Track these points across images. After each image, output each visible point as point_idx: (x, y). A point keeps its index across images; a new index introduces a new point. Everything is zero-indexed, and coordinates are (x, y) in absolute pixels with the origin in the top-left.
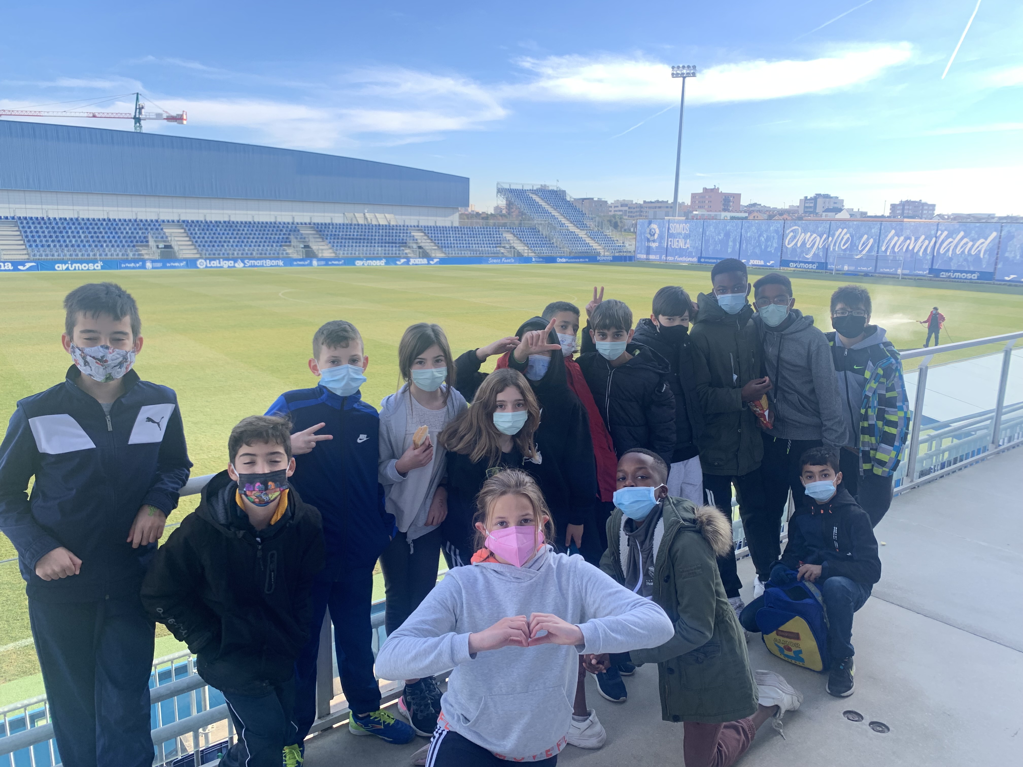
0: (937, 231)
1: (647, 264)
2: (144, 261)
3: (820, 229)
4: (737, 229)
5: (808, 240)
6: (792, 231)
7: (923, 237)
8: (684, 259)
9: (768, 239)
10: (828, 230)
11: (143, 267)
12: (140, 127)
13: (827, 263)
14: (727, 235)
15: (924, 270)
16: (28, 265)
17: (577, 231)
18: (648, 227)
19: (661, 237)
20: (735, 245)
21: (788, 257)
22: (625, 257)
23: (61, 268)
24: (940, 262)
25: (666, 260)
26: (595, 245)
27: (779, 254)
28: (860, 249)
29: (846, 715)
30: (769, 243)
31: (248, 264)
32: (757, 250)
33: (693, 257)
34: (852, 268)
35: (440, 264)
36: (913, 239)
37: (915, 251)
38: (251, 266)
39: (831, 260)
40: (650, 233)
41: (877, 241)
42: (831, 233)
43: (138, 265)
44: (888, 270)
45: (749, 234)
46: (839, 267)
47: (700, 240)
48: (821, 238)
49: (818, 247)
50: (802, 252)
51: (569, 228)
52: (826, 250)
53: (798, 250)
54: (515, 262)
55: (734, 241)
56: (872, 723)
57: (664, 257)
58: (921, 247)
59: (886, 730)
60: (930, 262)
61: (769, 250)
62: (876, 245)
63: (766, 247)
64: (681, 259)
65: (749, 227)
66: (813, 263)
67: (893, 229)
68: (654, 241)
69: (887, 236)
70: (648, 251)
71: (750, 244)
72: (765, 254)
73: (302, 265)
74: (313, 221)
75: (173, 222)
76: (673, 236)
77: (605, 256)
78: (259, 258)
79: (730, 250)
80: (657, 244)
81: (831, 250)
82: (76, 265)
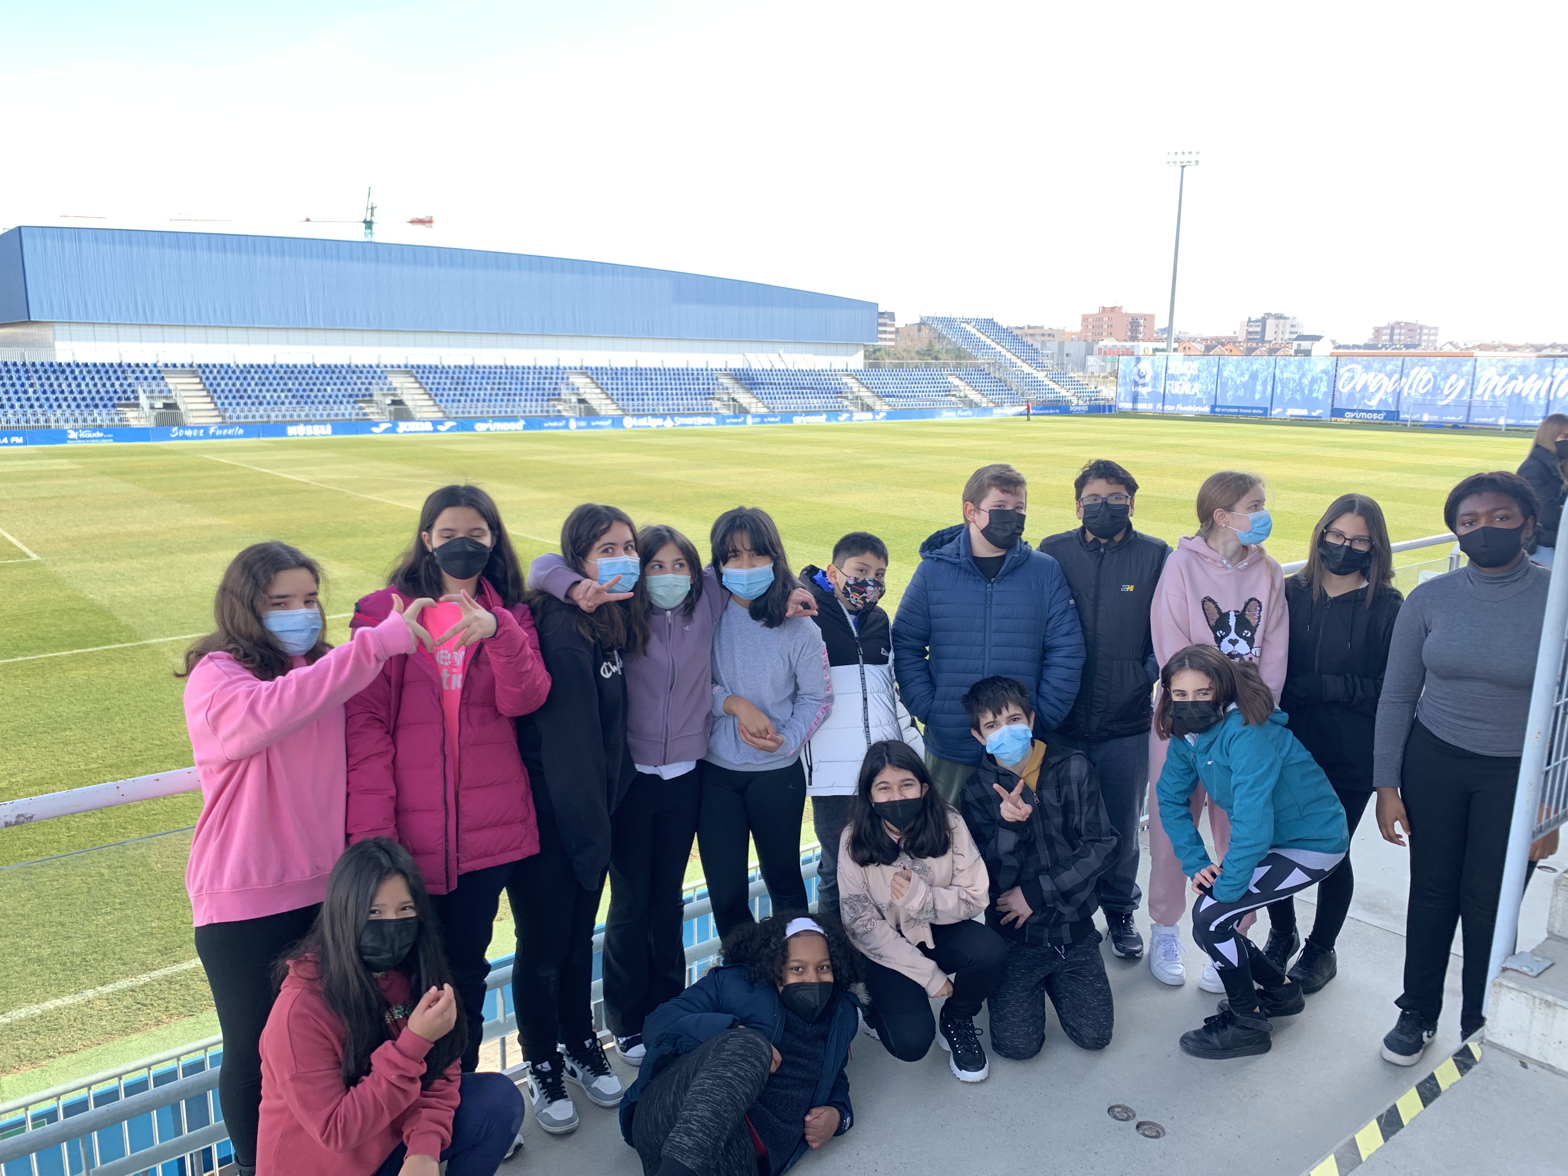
0: (1554, 368)
1: (1134, 414)
2: (567, 419)
3: (1388, 367)
4: (1268, 368)
5: (1372, 382)
7: (1534, 376)
8: (1189, 408)
9: (1314, 381)
10: (1399, 369)
11: (566, 426)
12: (373, 234)
13: (1398, 412)
14: (1254, 376)
15: (1537, 419)
16: (449, 424)
17: (1035, 373)
18: (1136, 365)
19: (1155, 378)
20: (1264, 390)
21: (1341, 404)
22: (1104, 406)
23: (481, 429)
25: (1163, 410)
26: (1063, 393)
27: (1330, 401)
28: (1446, 392)
30: (1316, 387)
31: (678, 423)
32: (1298, 396)
33: (1203, 406)
34: (1435, 418)
35: (887, 419)
36: (1521, 378)
37: (1524, 394)
38: (681, 425)
39: (1404, 408)
40: (1138, 374)
41: (1471, 382)
42: (1405, 372)
43: (561, 424)
44: (1485, 420)
45: (1285, 376)
46: (1416, 417)
47: (1213, 383)
48: (1390, 379)
49: (1386, 392)
50: (1363, 398)
51: (1023, 369)
52: (1398, 395)
53: (1357, 395)
54: (973, 415)
55: (1264, 384)
57: (1159, 406)
58: (1531, 389)
60: (1544, 409)
61: (1315, 395)
62: (1469, 388)
63: (1311, 391)
64: (1185, 408)
65: (1285, 366)
66: (1379, 412)
67: (1492, 366)
68: (1144, 385)
69: (1484, 375)
70: (1135, 399)
71: (1288, 387)
72: (1309, 401)
73: (737, 423)
74: (729, 366)
75: (576, 369)
76: (1173, 378)
77: (1077, 405)
78: (690, 415)
79: (1258, 397)
80: (1149, 389)
81: (1405, 394)
82: (498, 425)
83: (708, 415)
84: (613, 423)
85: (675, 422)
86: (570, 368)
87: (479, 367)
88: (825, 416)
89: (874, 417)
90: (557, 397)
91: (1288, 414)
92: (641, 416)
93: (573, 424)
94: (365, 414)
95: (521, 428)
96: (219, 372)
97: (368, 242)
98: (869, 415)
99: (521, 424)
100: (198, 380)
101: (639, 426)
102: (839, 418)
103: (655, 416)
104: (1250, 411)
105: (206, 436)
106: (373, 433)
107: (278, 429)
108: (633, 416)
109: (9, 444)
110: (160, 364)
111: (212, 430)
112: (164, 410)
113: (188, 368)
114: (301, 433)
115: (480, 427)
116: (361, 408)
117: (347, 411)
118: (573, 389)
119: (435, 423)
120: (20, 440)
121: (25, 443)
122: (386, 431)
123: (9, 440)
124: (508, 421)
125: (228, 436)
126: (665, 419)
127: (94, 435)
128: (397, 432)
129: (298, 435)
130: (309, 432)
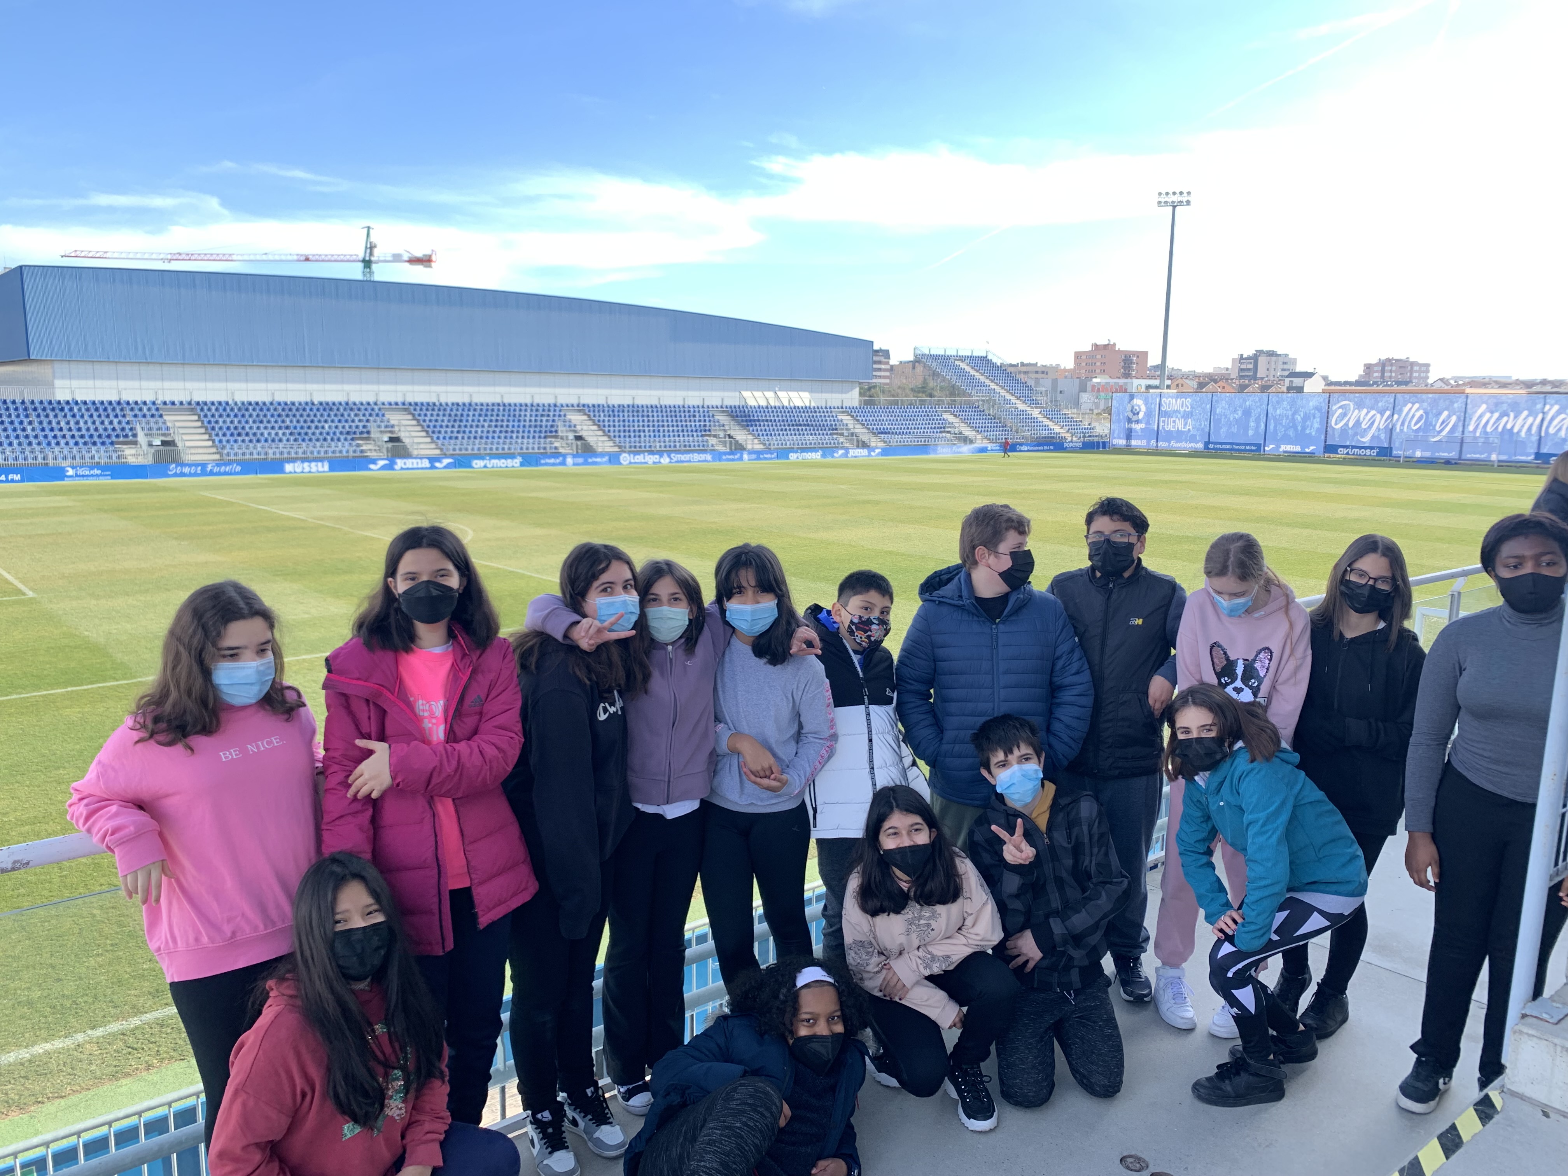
0: (1545, 405)
1: (1128, 450)
2: (564, 456)
3: (1380, 404)
4: (1261, 405)
5: (1364, 419)
6: (1340, 407)
7: (1526, 413)
8: (1183, 445)
9: (1306, 418)
10: (1391, 406)
11: (563, 463)
12: (371, 273)
13: (1391, 448)
14: (1247, 413)
15: (1528, 455)
16: (446, 461)
17: (1029, 409)
18: (1129, 402)
19: (1149, 415)
20: (1257, 427)
21: (1334, 440)
22: (1098, 443)
23: (478, 466)
24: (1549, 444)
25: (1157, 446)
26: (1057, 429)
27: (1323, 437)
28: (1438, 428)
30: (1308, 423)
31: (675, 459)
32: (1291, 433)
33: (1197, 442)
34: (1428, 454)
35: (882, 455)
36: (1512, 415)
37: (1516, 430)
38: (677, 462)
39: (1396, 444)
40: (1132, 411)
41: (1462, 418)
42: (1397, 409)
43: (558, 461)
44: (1477, 456)
45: (1278, 412)
46: (1408, 453)
47: (1206, 419)
48: (1382, 416)
49: (1378, 429)
50: (1356, 434)
51: (1018, 406)
52: (1391, 432)
53: (1350, 431)
55: (1257, 421)
57: (1153, 442)
58: (1523, 426)
60: (1536, 445)
61: (1308, 431)
62: (1461, 424)
63: (1304, 428)
64: (1179, 445)
65: (1278, 402)
66: (1372, 448)
67: (1483, 402)
68: (1137, 422)
69: (1476, 412)
70: (1129, 435)
71: (1281, 424)
72: (1301, 437)
73: (733, 460)
74: (725, 403)
75: (573, 406)
76: (1167, 414)
77: (1072, 442)
78: (686, 452)
79: (1252, 433)
80: (1142, 426)
81: (1398, 430)
82: (495, 462)
83: (704, 451)
84: (610, 460)
85: (671, 459)
86: (567, 406)
87: (476, 404)
88: (819, 453)
89: (869, 453)
90: (554, 434)
91: (1281, 450)
92: (638, 453)
93: (569, 460)
94: (362, 451)
95: (518, 464)
96: (217, 410)
97: (367, 281)
98: (865, 452)
99: (518, 461)
100: (196, 418)
101: (635, 463)
102: (835, 455)
103: (652, 453)
104: (1243, 447)
105: (204, 473)
106: (370, 469)
107: (276, 466)
108: (630, 452)
109: (7, 481)
110: (158, 402)
111: (209, 467)
112: (162, 448)
113: (186, 406)
114: (299, 470)
115: (478, 464)
116: (358, 445)
117: (345, 448)
118: (570, 426)
119: (433, 460)
120: (18, 477)
121: (22, 480)
122: (383, 468)
123: (7, 477)
124: (506, 458)
125: (226, 473)
126: (661, 456)
127: (92, 472)
128: (393, 469)
129: (295, 472)
130: (307, 469)
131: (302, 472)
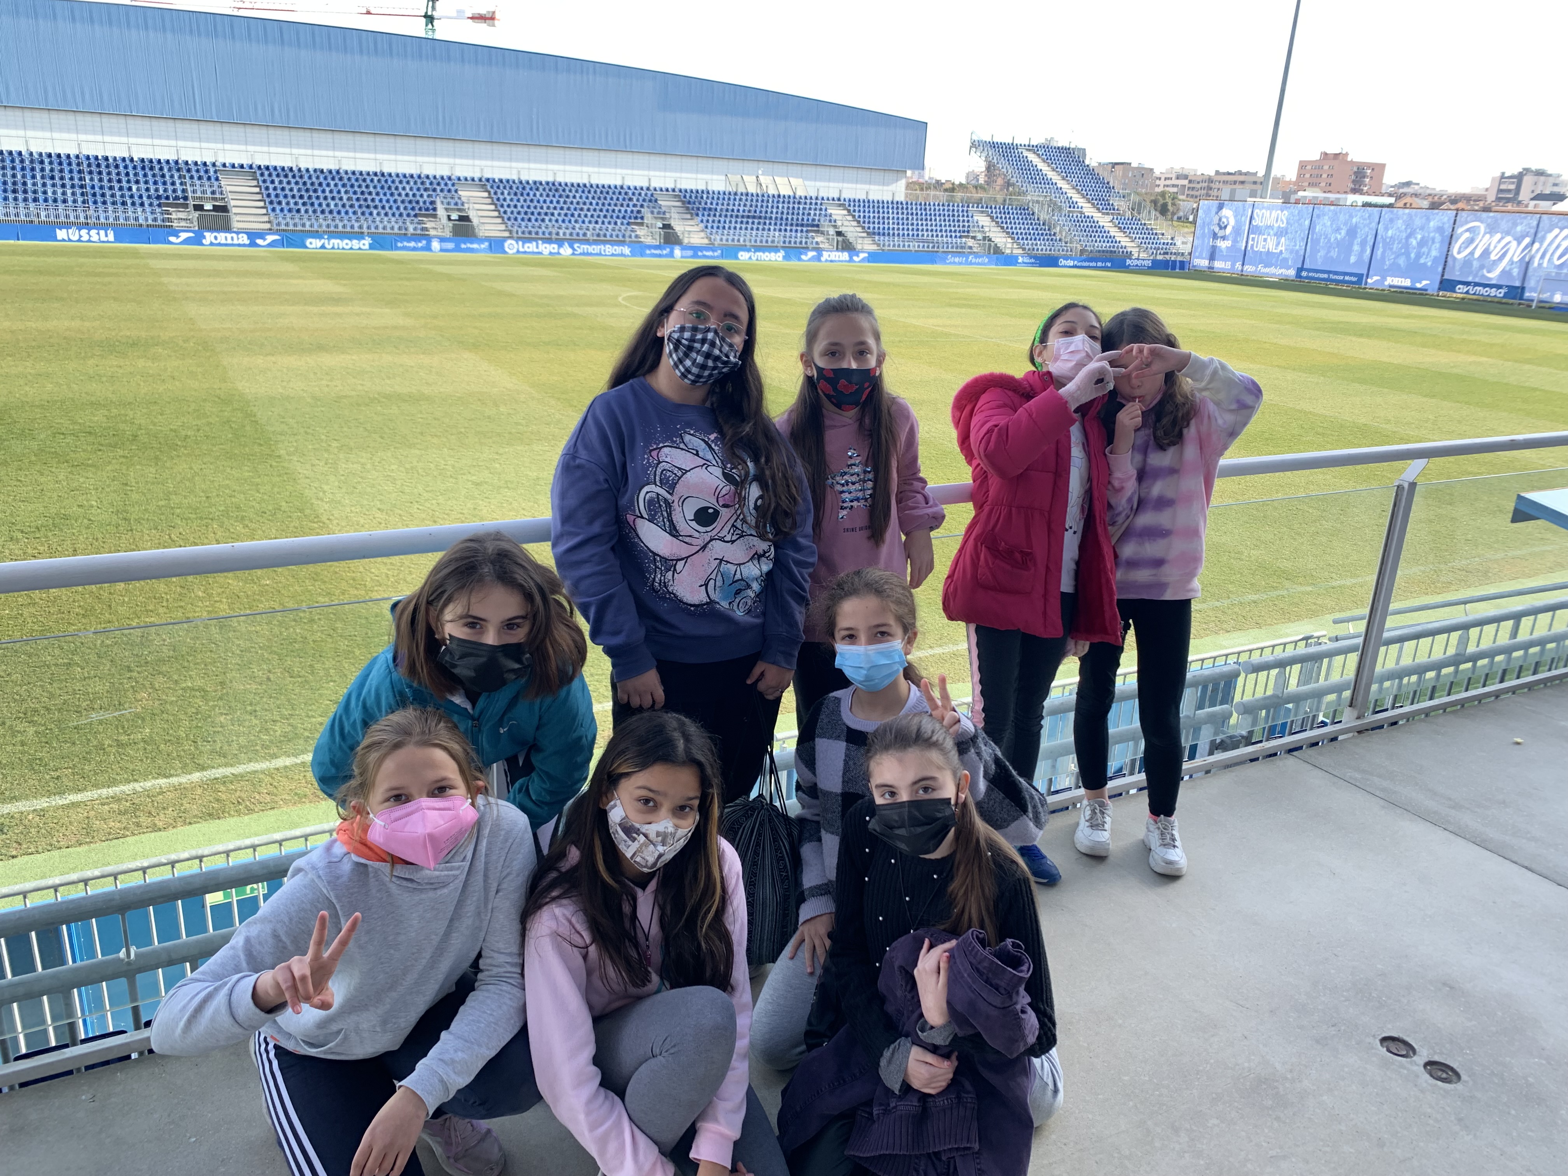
1: (1208, 275)
2: (429, 239)
3: (1519, 228)
4: (1371, 224)
8: (1272, 270)
9: (1422, 243)
10: (1533, 231)
11: (428, 248)
12: (433, 30)
13: (1523, 289)
14: (1352, 232)
16: (270, 238)
17: (1097, 216)
18: (1217, 213)
19: (1237, 231)
20: (1362, 252)
21: (1454, 274)
22: (1174, 262)
23: (313, 246)
25: (1243, 271)
26: (1124, 240)
27: (1440, 269)
29: (1385, 1044)
30: (1425, 250)
31: (579, 251)
32: (1402, 261)
33: (1288, 268)
35: (869, 261)
38: (580, 254)
39: (1531, 283)
40: (1219, 225)
42: (1539, 235)
43: (420, 245)
45: (1390, 233)
46: (1545, 296)
47: (1303, 239)
48: (1519, 243)
49: (1511, 262)
50: (1482, 267)
51: (1084, 210)
52: (1526, 266)
53: (1475, 263)
54: (989, 263)
55: (1363, 244)
56: (1430, 1065)
57: (1238, 266)
59: (1454, 1078)
61: (1422, 261)
63: (1419, 256)
64: (1267, 270)
65: (1392, 221)
66: (1498, 287)
68: (1224, 238)
70: (1213, 255)
71: (1391, 249)
72: (1414, 269)
73: (660, 256)
74: (678, 186)
75: (473, 180)
76: (1258, 231)
78: (596, 242)
79: (1354, 261)
81: (1536, 264)
82: (336, 242)
83: (622, 243)
84: (490, 245)
85: (574, 249)
88: (781, 254)
89: (851, 257)
91: (1386, 283)
92: (530, 240)
93: (436, 245)
95: (367, 247)
97: (429, 39)
98: (845, 256)
99: (366, 242)
101: (525, 252)
102: (803, 257)
103: (549, 241)
107: (46, 231)
108: (520, 239)
114: (74, 238)
115: (313, 243)
116: (164, 213)
117: (145, 216)
119: (255, 235)
122: (186, 241)
124: (350, 238)
126: (560, 246)
129: (70, 240)
130: (85, 237)
131: (79, 241)
